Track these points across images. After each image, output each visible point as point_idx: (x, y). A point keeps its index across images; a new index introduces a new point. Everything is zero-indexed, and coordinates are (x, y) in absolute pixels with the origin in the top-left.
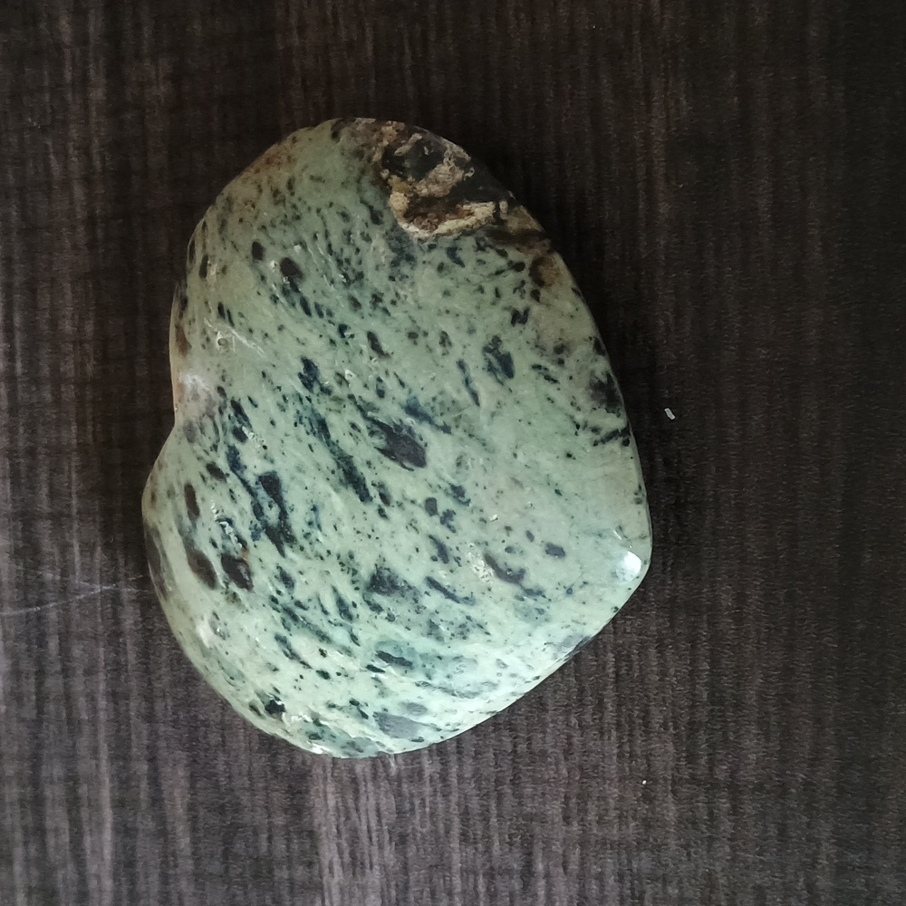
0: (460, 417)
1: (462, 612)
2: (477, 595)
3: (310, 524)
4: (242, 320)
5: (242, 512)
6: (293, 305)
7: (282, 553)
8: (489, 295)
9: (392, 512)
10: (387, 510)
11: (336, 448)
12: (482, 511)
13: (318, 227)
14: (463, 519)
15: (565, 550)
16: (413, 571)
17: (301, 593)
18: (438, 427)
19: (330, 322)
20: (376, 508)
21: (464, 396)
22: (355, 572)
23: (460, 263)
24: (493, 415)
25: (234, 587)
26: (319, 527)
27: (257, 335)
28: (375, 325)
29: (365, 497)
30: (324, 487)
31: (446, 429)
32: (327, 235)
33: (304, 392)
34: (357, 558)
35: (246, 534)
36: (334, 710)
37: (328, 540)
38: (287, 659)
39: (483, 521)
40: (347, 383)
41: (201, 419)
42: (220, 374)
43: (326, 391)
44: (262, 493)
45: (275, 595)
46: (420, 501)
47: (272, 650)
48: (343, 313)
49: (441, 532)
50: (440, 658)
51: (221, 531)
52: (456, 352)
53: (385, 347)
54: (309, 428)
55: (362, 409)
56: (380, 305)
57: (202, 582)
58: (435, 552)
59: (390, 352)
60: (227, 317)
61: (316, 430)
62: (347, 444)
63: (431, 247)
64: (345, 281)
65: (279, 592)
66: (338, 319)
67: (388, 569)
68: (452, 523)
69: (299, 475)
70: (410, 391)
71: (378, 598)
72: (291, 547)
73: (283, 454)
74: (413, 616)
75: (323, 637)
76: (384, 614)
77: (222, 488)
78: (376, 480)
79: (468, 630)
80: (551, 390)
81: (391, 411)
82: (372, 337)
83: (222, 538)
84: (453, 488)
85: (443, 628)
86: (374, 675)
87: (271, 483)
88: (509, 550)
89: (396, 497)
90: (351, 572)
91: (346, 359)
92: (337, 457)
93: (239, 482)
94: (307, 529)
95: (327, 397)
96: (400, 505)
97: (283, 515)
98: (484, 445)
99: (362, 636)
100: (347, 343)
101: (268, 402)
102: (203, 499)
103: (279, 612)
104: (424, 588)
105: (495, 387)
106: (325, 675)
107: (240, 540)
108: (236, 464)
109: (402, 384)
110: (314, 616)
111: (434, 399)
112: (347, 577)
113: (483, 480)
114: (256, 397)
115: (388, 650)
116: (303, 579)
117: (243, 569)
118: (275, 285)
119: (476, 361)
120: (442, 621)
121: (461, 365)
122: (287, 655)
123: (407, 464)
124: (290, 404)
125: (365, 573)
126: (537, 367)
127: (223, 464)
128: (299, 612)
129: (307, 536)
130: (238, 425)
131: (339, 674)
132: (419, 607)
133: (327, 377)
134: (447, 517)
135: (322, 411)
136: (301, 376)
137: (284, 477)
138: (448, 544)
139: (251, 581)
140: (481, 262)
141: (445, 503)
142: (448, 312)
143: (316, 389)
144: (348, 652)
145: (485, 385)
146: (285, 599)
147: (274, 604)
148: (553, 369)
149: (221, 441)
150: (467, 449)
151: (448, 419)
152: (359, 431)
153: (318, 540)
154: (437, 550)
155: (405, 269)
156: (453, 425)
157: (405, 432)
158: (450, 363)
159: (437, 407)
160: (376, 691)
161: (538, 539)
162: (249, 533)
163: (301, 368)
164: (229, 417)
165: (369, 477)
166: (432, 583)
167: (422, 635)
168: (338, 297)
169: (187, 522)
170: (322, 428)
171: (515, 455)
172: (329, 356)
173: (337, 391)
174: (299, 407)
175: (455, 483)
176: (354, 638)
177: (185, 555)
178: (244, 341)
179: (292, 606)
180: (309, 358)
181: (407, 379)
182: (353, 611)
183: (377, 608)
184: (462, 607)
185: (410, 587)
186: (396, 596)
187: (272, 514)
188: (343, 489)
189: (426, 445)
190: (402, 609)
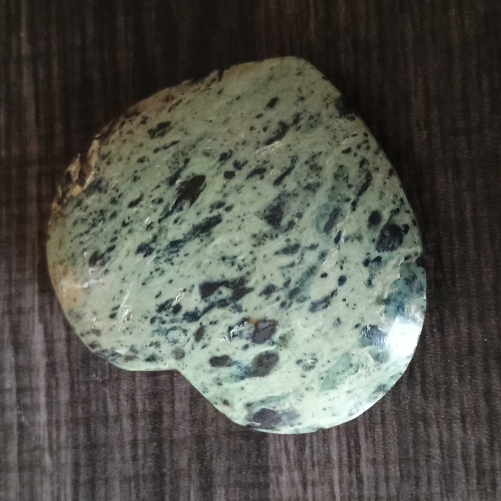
0: (182, 152)
1: (301, 166)
2: (291, 154)
3: (233, 264)
4: (116, 298)
5: (225, 318)
6: (109, 258)
7: (251, 290)
8: (129, 136)
9: (230, 201)
10: (226, 206)
11: (188, 236)
12: (238, 144)
13: (77, 241)
14: (240, 156)
15: (273, 97)
16: (269, 193)
17: (279, 282)
18: (185, 166)
19: (120, 233)
20: (225, 212)
21: (172, 149)
22: (265, 235)
23: (109, 153)
24: (186, 133)
25: (276, 337)
26: (235, 257)
27: (124, 286)
28: (125, 202)
29: (217, 220)
30: (210, 250)
31: (187, 161)
32: (81, 235)
33: (154, 255)
34: (257, 232)
35: (238, 317)
36: (373, 282)
37: (243, 252)
38: (329, 307)
39: (244, 143)
40: (152, 223)
41: (169, 342)
42: (144, 320)
43: (155, 239)
44: (212, 298)
45: (279, 302)
46: (225, 182)
47: (321, 319)
48: (116, 223)
49: (246, 170)
50: (333, 188)
51: (236, 338)
52: (149, 154)
53: (137, 197)
54: (175, 255)
55: (167, 214)
56: (117, 199)
57: (275, 368)
58: (258, 176)
59: (140, 194)
60: (116, 311)
61: (176, 249)
62: (185, 228)
63: (99, 170)
64: (102, 222)
65: (278, 299)
66: (118, 227)
67: (265, 210)
68: (241, 163)
69: (202, 268)
70: (163, 182)
71: (284, 222)
72: (247, 282)
73: (189, 276)
74: (299, 199)
75: (312, 271)
76: (296, 220)
77: (210, 330)
78: (208, 210)
79: (316, 165)
80: (184, 101)
81: (170, 195)
82: (133, 204)
83: (242, 338)
84: (221, 160)
85: (311, 181)
86: (342, 240)
87: (207, 289)
88: (265, 129)
89: (220, 198)
90: (265, 238)
91: (139, 223)
92: (193, 237)
93: (206, 315)
94: (236, 267)
95: (158, 238)
96: (225, 195)
97: (226, 283)
98: (200, 139)
99: (312, 241)
100: (132, 222)
101: (158, 283)
102: (218, 350)
103: (292, 303)
104: (281, 187)
105: (172, 132)
106: (342, 280)
107: (242, 322)
108: (193, 316)
109: (158, 187)
110: (296, 274)
111: (169, 167)
112: (268, 242)
113: (220, 140)
114: (156, 292)
115: (323, 224)
116: (268, 277)
117: (262, 326)
118: (100, 271)
119: (157, 142)
120: (305, 180)
121: (156, 151)
122: (326, 306)
123: (202, 187)
124: (161, 266)
125: (267, 228)
126: (170, 110)
127: (193, 327)
128: (292, 286)
129: (240, 268)
130: (171, 309)
131: (342, 268)
132: (293, 194)
133: (148, 236)
134: (238, 166)
135: (165, 243)
136: (145, 256)
137: (203, 279)
138: (253, 167)
139: (270, 321)
140: (113, 142)
141: (229, 166)
142: (129, 158)
143: (153, 245)
144: (323, 255)
145: (169, 138)
146: (283, 295)
147: (287, 305)
148: (174, 102)
149: (181, 325)
150: (201, 149)
151: (181, 159)
152: (179, 218)
153: (243, 260)
154: (256, 175)
155: (103, 184)
156: (186, 157)
157: (183, 187)
158: (153, 157)
159: (174, 166)
160: (356, 242)
161: (262, 112)
162: (237, 313)
163: (141, 255)
164: (167, 315)
165: (206, 215)
166: (278, 181)
167: (314, 196)
168: (109, 227)
169: (234, 369)
170: (175, 245)
171: (211, 121)
172: (136, 234)
173: (155, 231)
174: (162, 260)
175: (218, 158)
176: (313, 247)
177: (258, 378)
178: (126, 298)
179: (287, 291)
180: (136, 248)
181: (156, 184)
182: (293, 243)
183: (291, 224)
184: (297, 165)
185: (279, 197)
186: (284, 209)
187: (226, 293)
188: (213, 235)
189: (193, 174)
190: (293, 206)
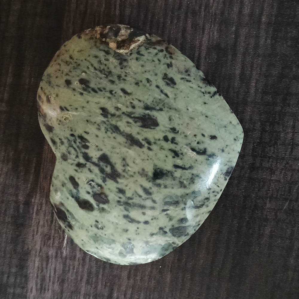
0: (164, 103)
1: (190, 173)
2: (193, 164)
3: (124, 166)
4: (71, 107)
5: (96, 175)
6: (89, 92)
7: (117, 182)
8: (157, 62)
9: (153, 147)
10: (151, 147)
11: (124, 134)
12: (184, 133)
13: (88, 64)
14: (179, 138)
15: (216, 136)
16: (168, 166)
17: (129, 194)
18: (158, 110)
19: (105, 91)
20: (146, 148)
21: (163, 96)
22: (146, 175)
23: (143, 55)
24: (175, 99)
25: (102, 206)
26: (128, 165)
27: (80, 109)
28: (122, 86)
29: (141, 146)
30: (124, 150)
31: (161, 110)
32: (92, 65)
33: (105, 120)
34: (146, 170)
35: (100, 182)
36: (154, 236)
37: (133, 168)
38: (130, 223)
39: (186, 136)
40: (120, 109)
41: (67, 149)
42: (70, 130)
43: (113, 115)
44: (101, 164)
45: (119, 199)
46: (161, 138)
47: (123, 223)
48: (109, 86)
49: (173, 146)
50: (187, 194)
51: (90, 186)
52: (154, 83)
53: (129, 91)
54: (111, 131)
55: (129, 115)
56: (121, 78)
57: (87, 211)
58: (173, 155)
59: (131, 92)
60: (65, 110)
61: (114, 130)
62: (128, 130)
63: (131, 54)
64: (105, 76)
65: (120, 198)
66: (108, 89)
67: (159, 168)
68: (175, 142)
69: (114, 150)
70: (144, 102)
71: (158, 181)
72: (120, 178)
73: (105, 145)
74: (173, 182)
75: (142, 207)
76: (163, 186)
77: (85, 170)
78: (143, 138)
79: (194, 179)
80: (190, 84)
81: (139, 111)
82: (123, 90)
83: (91, 189)
84: (171, 129)
85: (185, 182)
86: (165, 213)
87: (104, 158)
88: (198, 143)
89: (152, 141)
90: (145, 176)
91: (116, 101)
92: (125, 137)
93: (91, 164)
94: (123, 168)
95: (115, 117)
96: (155, 143)
97: (113, 167)
98: (176, 110)
99: (157, 199)
100: (115, 96)
101: (92, 129)
102: (79, 178)
103: (122, 205)
104: (174, 169)
105: (172, 89)
106: (146, 223)
107: (99, 185)
108: (87, 157)
109: (140, 101)
110: (137, 200)
111: (153, 101)
112: (144, 179)
113: (181, 122)
114: (87, 130)
115: (168, 200)
116: (128, 188)
117: (103, 196)
118: (80, 89)
119: (162, 83)
120: (184, 179)
121: (158, 87)
122: (130, 222)
123: (152, 127)
124: (101, 126)
125: (150, 174)
126: (182, 79)
127: (82, 160)
128: (130, 201)
129: (124, 171)
130: (83, 144)
131: (152, 219)
132: (174, 178)
133: (112, 110)
134: (173, 140)
135: (114, 123)
136: (102, 114)
137: (108, 153)
138: (177, 149)
139: (108, 199)
140: (149, 53)
141: (170, 136)
142: (146, 72)
143: (109, 116)
144: (153, 208)
145: (168, 90)
146: (123, 199)
147: (120, 204)
148: (187, 77)
149: (79, 153)
150: (171, 114)
151: (160, 106)
152: (131, 123)
153: (129, 170)
154: (173, 154)
155: (125, 64)
156: (163, 107)
157: (147, 116)
158: (153, 87)
159: (155, 104)
160: (168, 219)
161: (206, 135)
162: (101, 181)
163: (101, 112)
164: (79, 142)
165: (140, 138)
166: (176, 166)
167: (179, 188)
168: (105, 82)
169: (74, 191)
170: (116, 129)
171: (188, 109)
172: (110, 103)
173: (117, 113)
174: (105, 125)
175: (171, 127)
176: (154, 201)
177: (77, 205)
178: (75, 113)
179: (126, 200)
180: (103, 106)
181: (141, 99)
182: (151, 191)
183: (159, 185)
184: (189, 171)
185: (169, 172)
186: (165, 177)
187: (108, 169)
188: (132, 147)
189: (156, 118)
190: (168, 181)
